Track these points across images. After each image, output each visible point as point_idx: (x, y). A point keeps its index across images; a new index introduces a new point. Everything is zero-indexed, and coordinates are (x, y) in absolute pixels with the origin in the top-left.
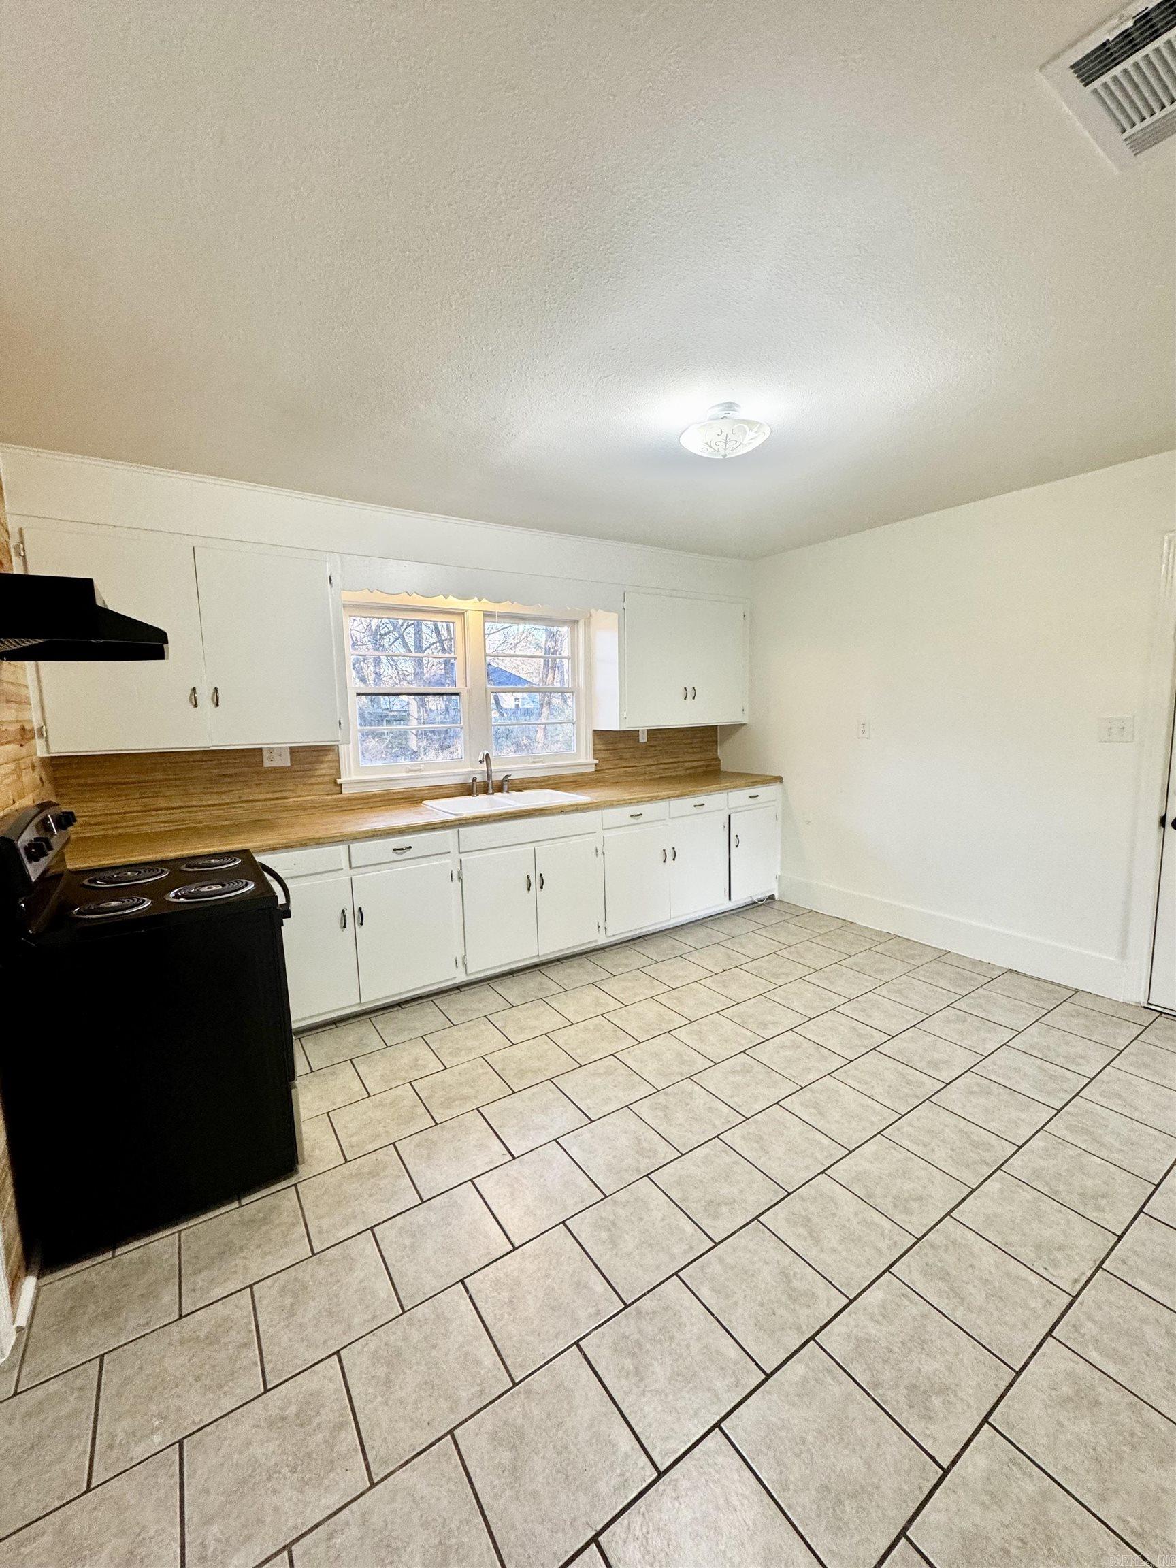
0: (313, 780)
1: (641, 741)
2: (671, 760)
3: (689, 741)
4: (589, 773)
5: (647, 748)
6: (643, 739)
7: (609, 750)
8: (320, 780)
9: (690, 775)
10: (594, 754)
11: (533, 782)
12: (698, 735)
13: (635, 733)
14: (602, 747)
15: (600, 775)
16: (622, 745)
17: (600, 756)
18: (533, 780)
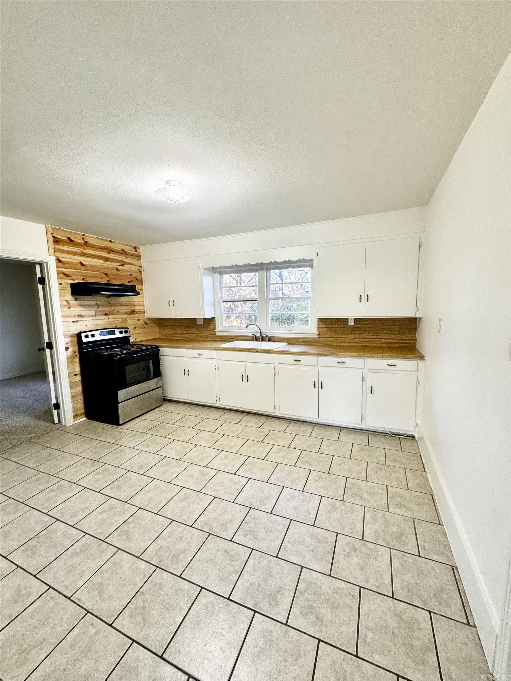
0: (208, 329)
1: (350, 324)
2: (372, 337)
3: (389, 327)
4: (313, 338)
5: (353, 329)
6: (351, 323)
7: (327, 328)
8: (210, 329)
9: (389, 348)
10: (318, 329)
11: (283, 339)
12: (398, 324)
13: (346, 320)
14: (323, 326)
15: (320, 340)
16: (337, 326)
17: (320, 330)
18: (284, 338)
